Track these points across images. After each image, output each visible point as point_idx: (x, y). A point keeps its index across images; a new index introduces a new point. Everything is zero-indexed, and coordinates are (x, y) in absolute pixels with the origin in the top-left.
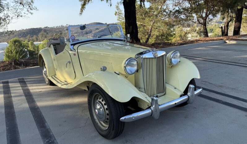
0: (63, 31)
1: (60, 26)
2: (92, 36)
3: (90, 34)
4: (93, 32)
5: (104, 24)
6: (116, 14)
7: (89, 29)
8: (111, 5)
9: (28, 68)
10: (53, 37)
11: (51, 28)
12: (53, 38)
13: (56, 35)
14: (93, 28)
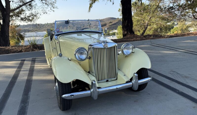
0: (85, 24)
3: (105, 27)
4: (107, 25)
5: (116, 19)
6: (119, 11)
7: (104, 23)
8: (113, 4)
9: (41, 51)
14: (107, 22)
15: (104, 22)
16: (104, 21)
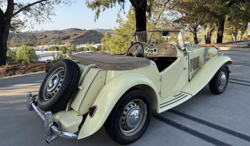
0: (37, 36)
1: (34, 31)
2: (70, 42)
3: (68, 40)
4: (70, 37)
5: (82, 30)
10: (28, 42)
11: (24, 33)
12: (27, 44)
13: (30, 40)
14: (71, 34)
15: (66, 34)
16: (64, 32)
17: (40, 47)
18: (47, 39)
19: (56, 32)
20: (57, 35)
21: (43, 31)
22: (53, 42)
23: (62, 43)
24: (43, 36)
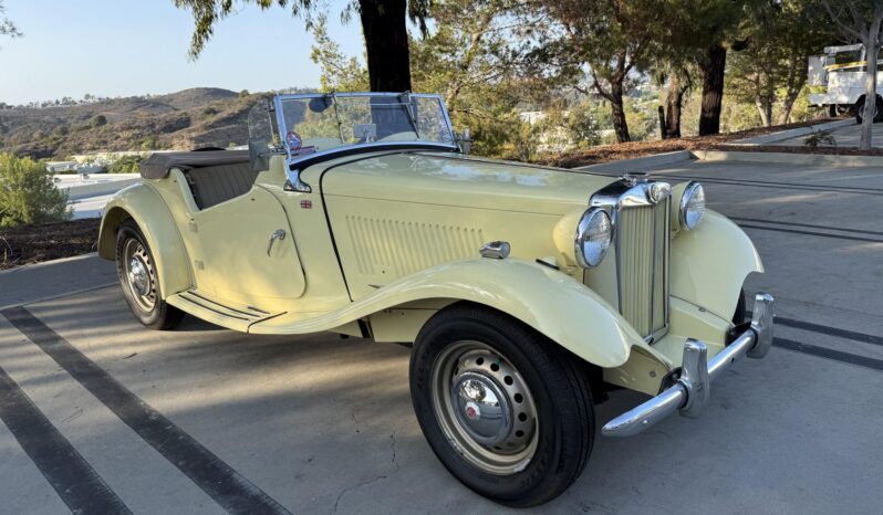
0: (69, 121)
1: (57, 102)
2: (191, 139)
3: (184, 132)
4: (193, 122)
5: (235, 95)
7: (178, 113)
10: (33, 144)
11: (20, 108)
12: (29, 148)
13: (42, 136)
14: (194, 110)
15: (176, 110)
16: (171, 104)
17: (80, 158)
18: (106, 131)
19: (139, 102)
20: (143, 115)
21: (91, 101)
22: (128, 139)
23: (162, 142)
24: (92, 120)
